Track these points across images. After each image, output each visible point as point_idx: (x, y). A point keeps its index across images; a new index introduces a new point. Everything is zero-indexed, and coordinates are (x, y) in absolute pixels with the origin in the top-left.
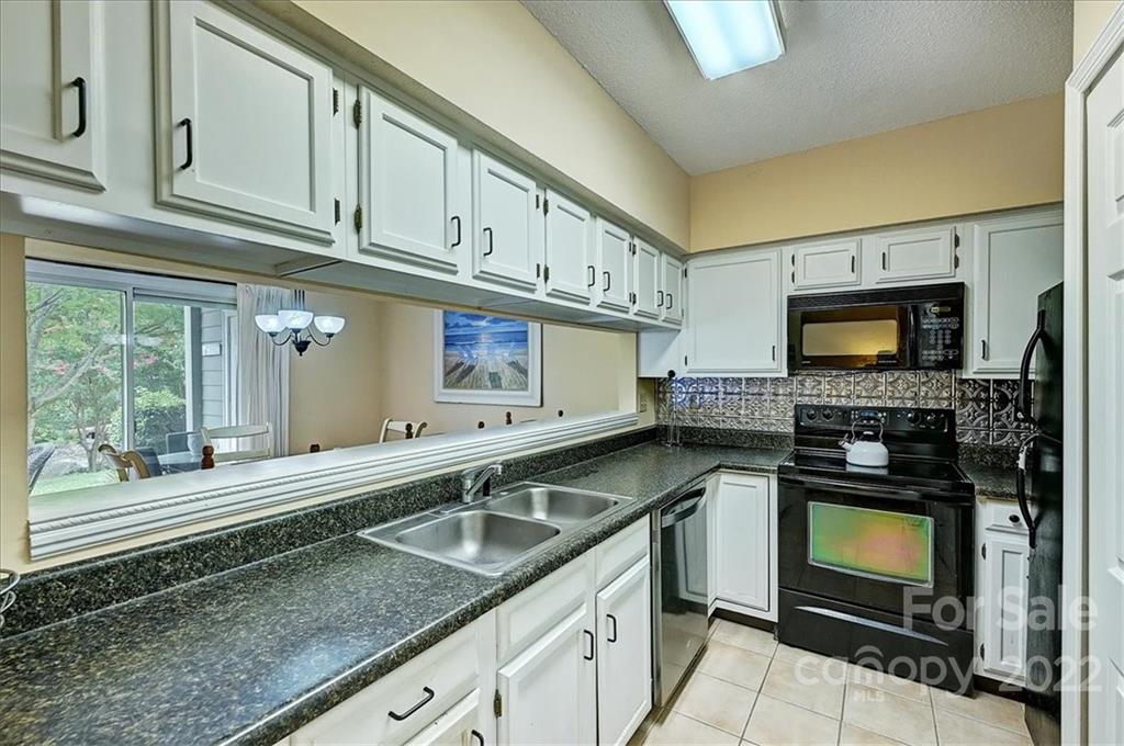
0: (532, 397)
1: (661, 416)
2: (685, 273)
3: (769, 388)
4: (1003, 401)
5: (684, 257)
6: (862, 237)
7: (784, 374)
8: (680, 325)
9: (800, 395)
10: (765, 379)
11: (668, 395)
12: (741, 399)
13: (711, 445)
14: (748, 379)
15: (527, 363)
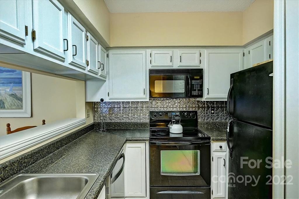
0: (25, 112)
1: (96, 118)
2: (108, 56)
3: (140, 105)
4: (208, 107)
5: (107, 48)
6: (173, 49)
7: (148, 100)
8: (105, 78)
9: (151, 107)
10: (139, 102)
11: (99, 109)
12: (129, 110)
13: (118, 130)
14: (132, 102)
15: (22, 95)
